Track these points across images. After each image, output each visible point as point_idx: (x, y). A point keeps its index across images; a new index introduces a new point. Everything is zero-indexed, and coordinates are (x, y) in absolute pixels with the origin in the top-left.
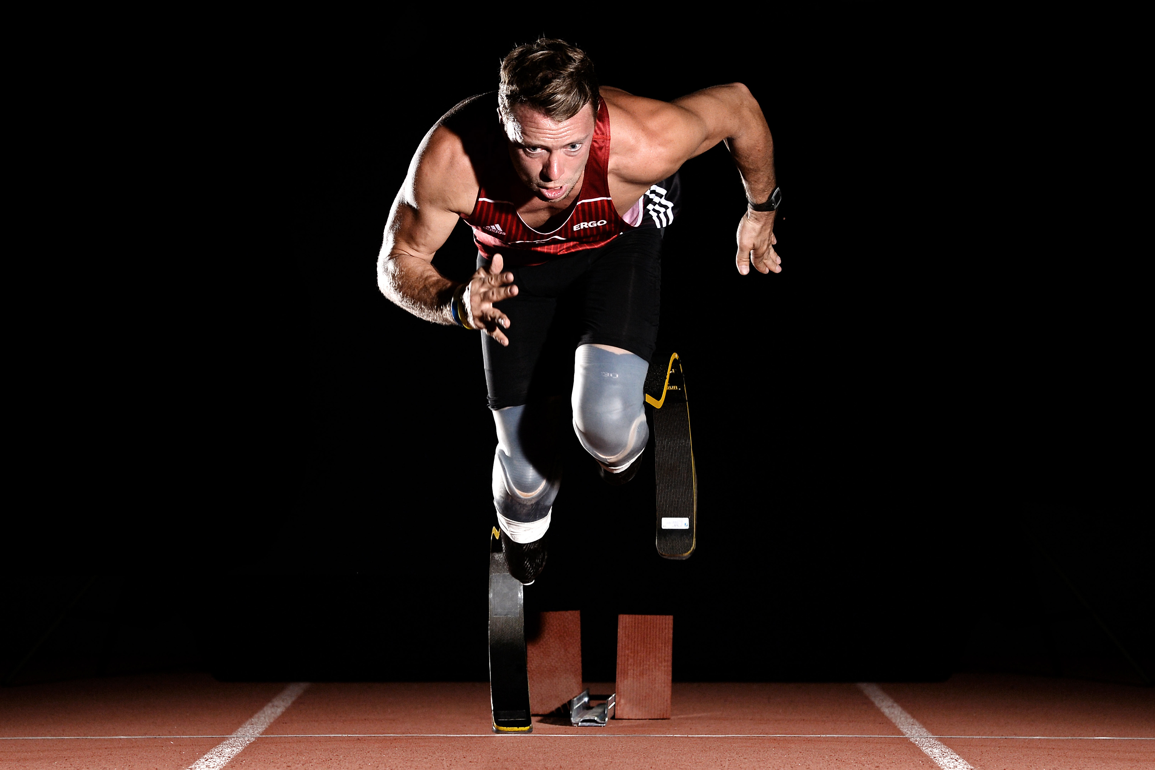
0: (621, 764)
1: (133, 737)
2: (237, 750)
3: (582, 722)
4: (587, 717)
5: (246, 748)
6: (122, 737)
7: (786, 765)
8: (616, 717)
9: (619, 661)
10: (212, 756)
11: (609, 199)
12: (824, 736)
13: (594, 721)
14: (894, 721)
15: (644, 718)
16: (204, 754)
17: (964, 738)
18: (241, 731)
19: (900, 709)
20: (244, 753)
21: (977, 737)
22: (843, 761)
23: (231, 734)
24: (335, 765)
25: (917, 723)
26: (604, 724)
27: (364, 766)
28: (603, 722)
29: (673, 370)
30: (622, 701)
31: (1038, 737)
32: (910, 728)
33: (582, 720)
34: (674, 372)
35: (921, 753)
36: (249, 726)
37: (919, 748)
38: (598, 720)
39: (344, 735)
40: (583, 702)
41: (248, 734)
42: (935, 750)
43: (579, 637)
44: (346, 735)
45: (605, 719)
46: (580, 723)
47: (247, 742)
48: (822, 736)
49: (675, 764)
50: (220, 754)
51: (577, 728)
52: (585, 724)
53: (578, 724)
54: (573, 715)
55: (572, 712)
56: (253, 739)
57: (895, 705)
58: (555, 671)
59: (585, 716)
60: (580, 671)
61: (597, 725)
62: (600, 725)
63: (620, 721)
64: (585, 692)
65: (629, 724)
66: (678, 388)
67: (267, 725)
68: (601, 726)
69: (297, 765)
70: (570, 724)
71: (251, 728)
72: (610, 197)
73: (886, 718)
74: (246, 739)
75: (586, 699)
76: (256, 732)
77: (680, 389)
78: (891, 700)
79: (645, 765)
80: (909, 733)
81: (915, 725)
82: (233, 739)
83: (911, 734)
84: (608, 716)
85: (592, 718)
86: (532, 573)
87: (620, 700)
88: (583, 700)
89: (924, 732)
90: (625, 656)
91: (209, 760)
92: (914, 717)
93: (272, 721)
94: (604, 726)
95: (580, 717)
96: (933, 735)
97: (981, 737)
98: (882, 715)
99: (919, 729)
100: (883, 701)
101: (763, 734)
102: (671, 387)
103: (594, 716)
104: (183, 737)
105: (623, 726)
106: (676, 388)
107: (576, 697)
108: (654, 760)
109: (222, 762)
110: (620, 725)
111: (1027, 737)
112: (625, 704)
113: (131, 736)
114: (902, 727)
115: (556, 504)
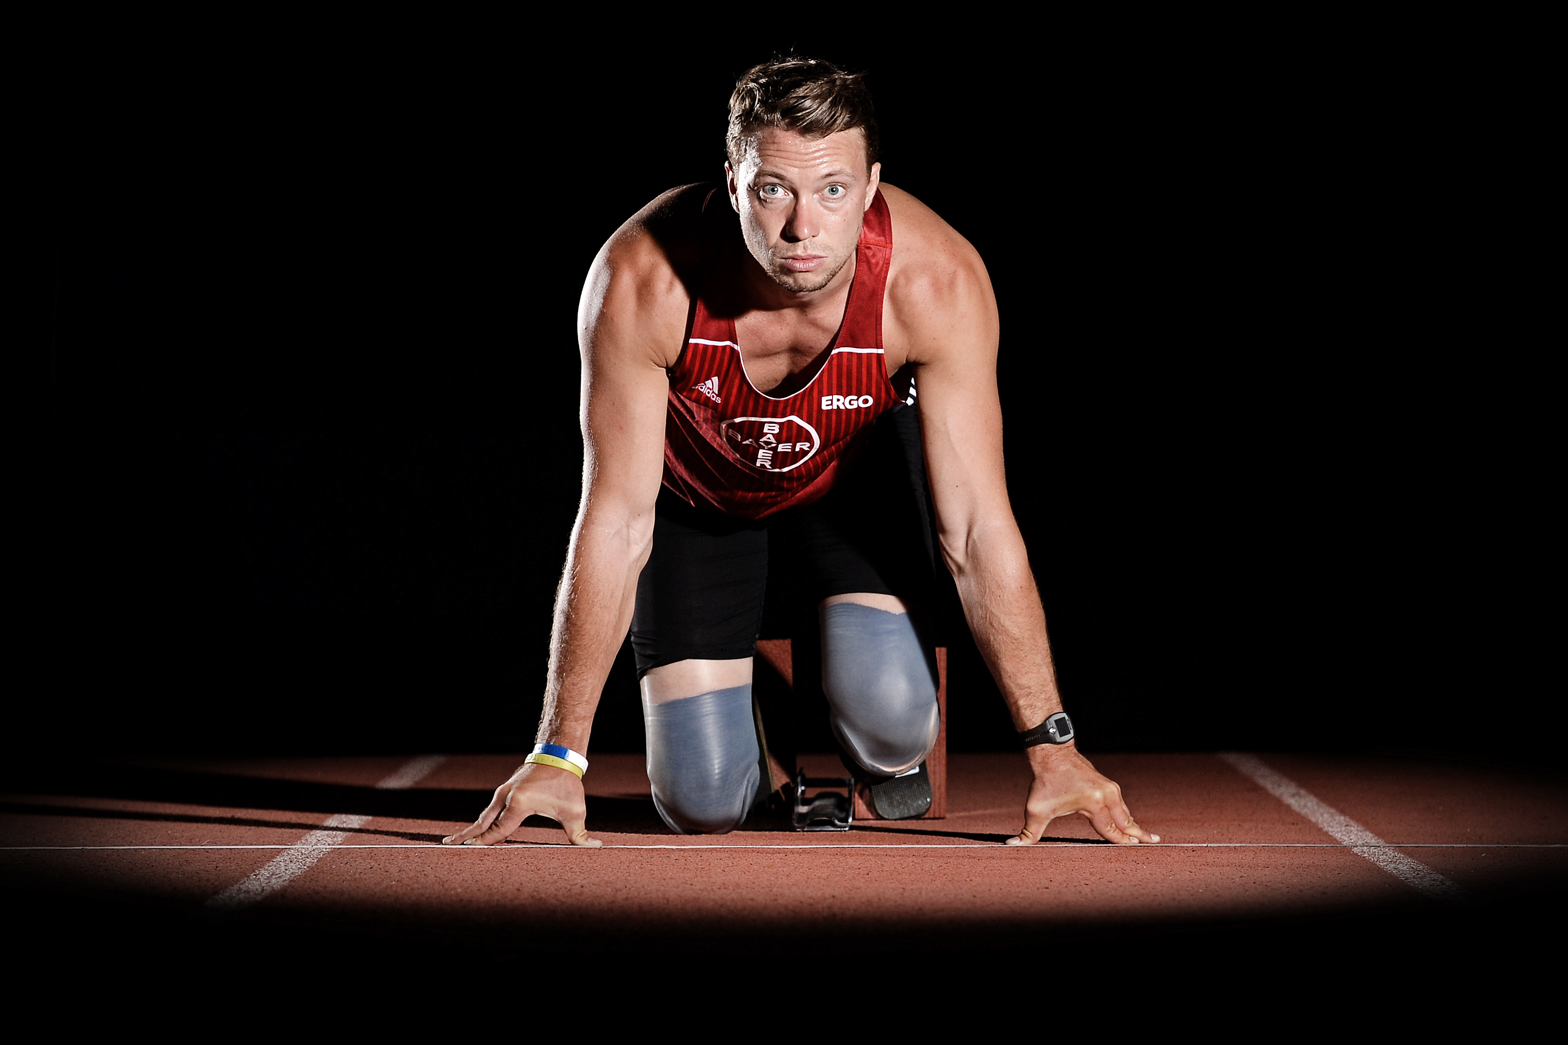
11: (880, 351)
14: (1313, 820)
17: (1439, 847)
32: (1344, 831)
57: (1302, 792)
62: (839, 829)
72: (882, 348)
73: (1297, 813)
78: (1293, 784)
83: (1350, 841)
92: (1343, 812)
98: (1288, 809)
99: (1360, 834)
100: (1279, 786)
114: (1330, 829)
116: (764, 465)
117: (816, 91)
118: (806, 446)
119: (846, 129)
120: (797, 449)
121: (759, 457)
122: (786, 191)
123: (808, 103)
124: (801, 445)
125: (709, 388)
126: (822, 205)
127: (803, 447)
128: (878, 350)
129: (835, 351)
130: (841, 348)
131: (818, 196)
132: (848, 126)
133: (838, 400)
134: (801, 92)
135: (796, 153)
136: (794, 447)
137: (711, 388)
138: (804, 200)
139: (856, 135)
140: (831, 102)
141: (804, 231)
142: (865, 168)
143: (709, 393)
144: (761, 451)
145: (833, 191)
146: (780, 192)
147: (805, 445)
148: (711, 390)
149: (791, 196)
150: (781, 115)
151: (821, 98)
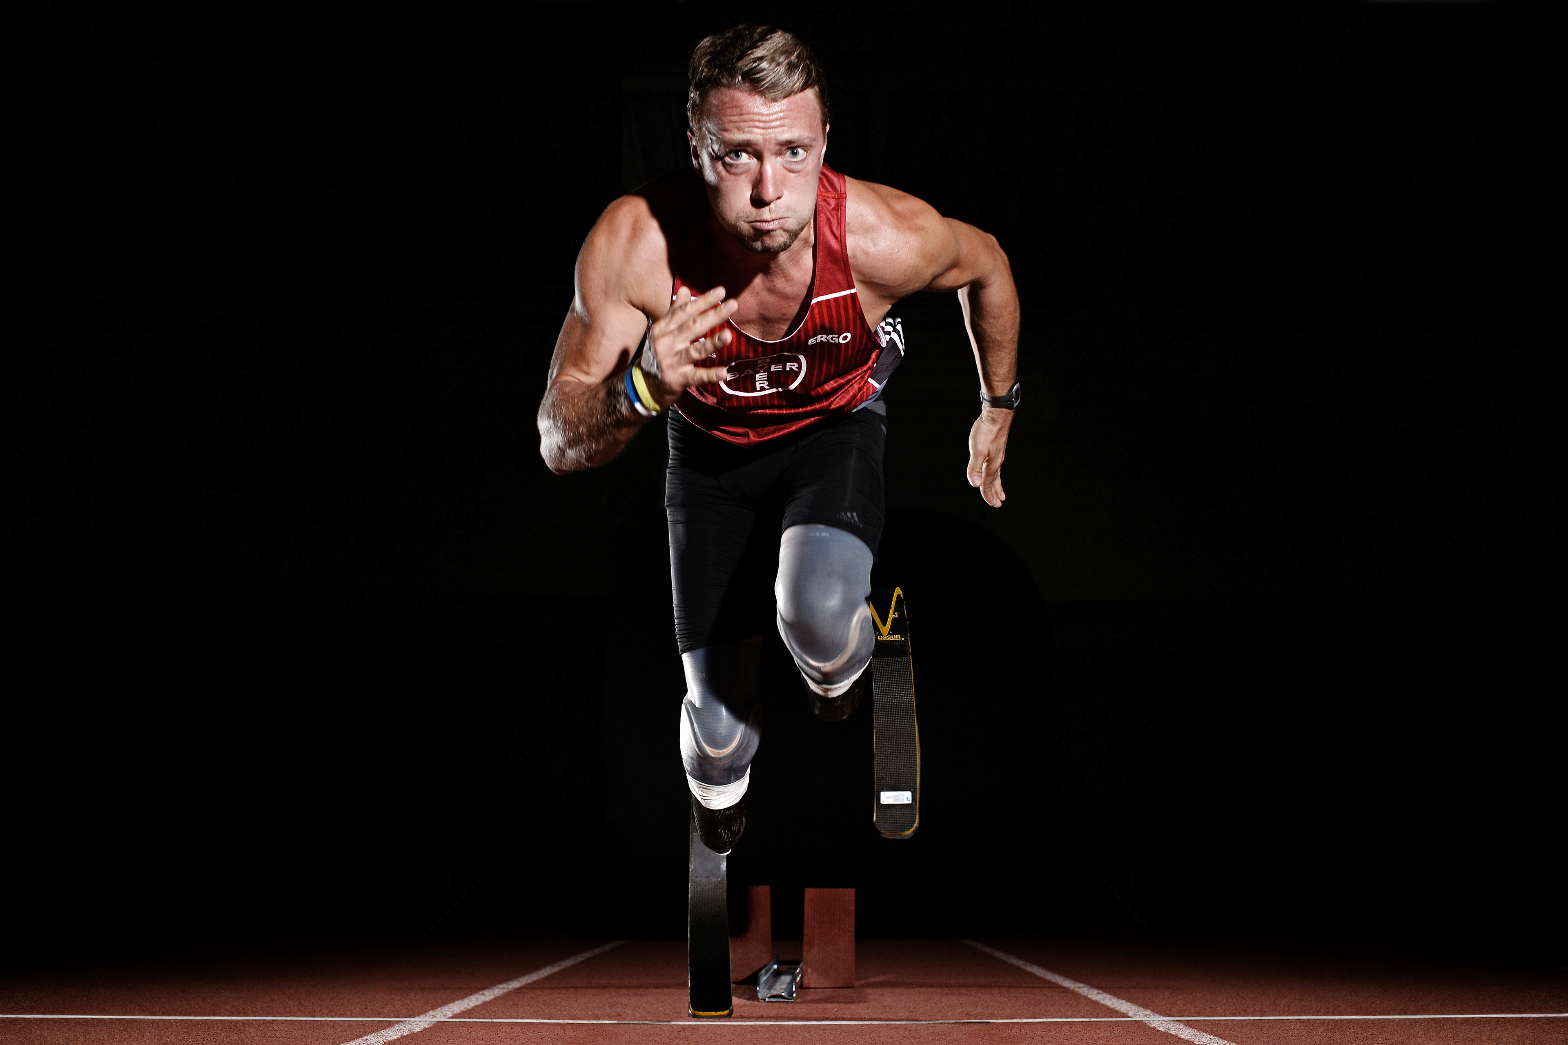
3: (769, 998)
4: (774, 993)
8: (803, 986)
11: (853, 291)
13: (781, 997)
15: (830, 987)
28: (791, 998)
29: (896, 613)
30: (809, 970)
33: (769, 995)
34: (897, 616)
38: (786, 995)
43: (770, 909)
51: (763, 1004)
52: (772, 1000)
54: (760, 989)
55: (759, 985)
62: (787, 1000)
63: (808, 993)
66: (901, 638)
68: (789, 1002)
70: (758, 1000)
75: (775, 968)
77: (903, 639)
84: (796, 988)
85: (779, 994)
86: (727, 843)
88: (770, 970)
90: (811, 928)
94: (791, 1001)
95: (766, 991)
102: (894, 637)
103: (781, 992)
106: (898, 638)
107: (764, 966)
110: (808, 997)
112: (812, 972)
115: (755, 762)
116: (763, 387)
118: (795, 367)
119: (802, 91)
120: (788, 369)
121: (757, 380)
122: (751, 156)
123: (764, 65)
124: (790, 365)
126: (785, 168)
127: (792, 367)
128: (851, 290)
129: (814, 301)
130: (819, 297)
131: (780, 159)
132: (804, 87)
134: (759, 52)
135: (755, 113)
136: (784, 367)
138: (767, 163)
139: (811, 97)
141: (770, 197)
142: (820, 130)
144: (758, 376)
145: (794, 154)
146: (745, 157)
147: (794, 365)
149: (755, 160)
150: (741, 78)
151: (776, 60)
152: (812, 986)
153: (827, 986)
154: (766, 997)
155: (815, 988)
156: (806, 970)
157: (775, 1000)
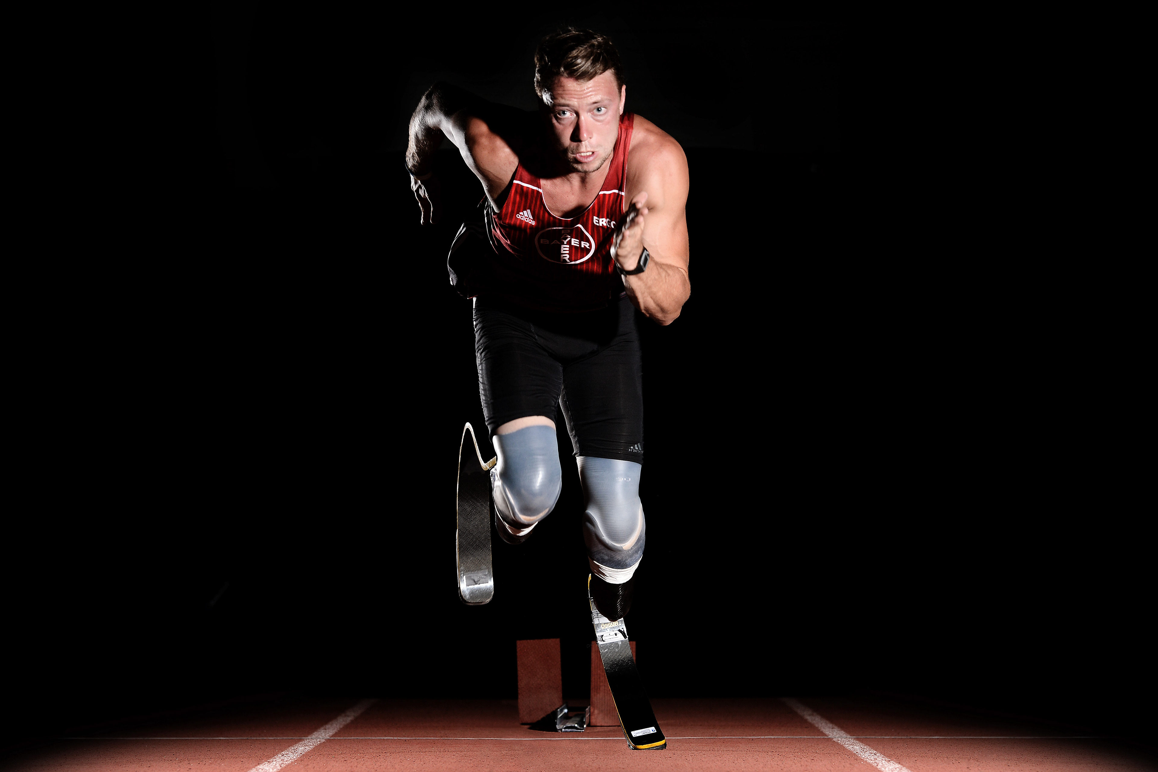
0: (606, 760)
1: (230, 738)
2: (308, 749)
3: (565, 728)
4: (569, 725)
5: (316, 747)
6: (222, 738)
7: (739, 759)
8: (591, 725)
9: (593, 679)
10: (288, 752)
12: (763, 737)
13: (575, 727)
15: (613, 725)
16: (282, 751)
18: (316, 734)
19: (819, 717)
20: (313, 750)
21: (887, 737)
22: (783, 755)
23: (307, 737)
24: (382, 759)
25: (836, 727)
26: (582, 729)
27: (404, 761)
30: (596, 712)
31: (936, 737)
32: (831, 731)
33: (565, 727)
35: (845, 749)
36: (323, 731)
37: (842, 746)
38: (578, 727)
39: (395, 738)
40: (563, 713)
41: (320, 737)
42: (855, 747)
43: (560, 660)
44: (397, 738)
45: (584, 726)
46: (563, 730)
47: (319, 743)
48: (761, 737)
49: (649, 759)
50: (295, 751)
51: (561, 733)
52: (567, 730)
53: (562, 730)
54: (558, 723)
55: (557, 720)
56: (324, 741)
57: (815, 714)
58: (540, 688)
59: (567, 724)
60: (560, 688)
61: (577, 731)
62: (579, 731)
63: (595, 727)
64: (564, 705)
65: (603, 730)
67: (337, 730)
68: (580, 732)
69: (352, 760)
70: (556, 730)
71: (324, 732)
73: (810, 723)
74: (318, 740)
75: (566, 711)
76: (327, 735)
79: (624, 760)
80: (831, 734)
81: (835, 728)
82: (308, 740)
83: (833, 735)
84: (586, 723)
85: (573, 725)
87: (594, 711)
88: (563, 711)
89: (842, 733)
90: (597, 675)
91: (285, 755)
92: (832, 722)
93: (341, 727)
94: (582, 732)
95: (562, 725)
96: (851, 736)
97: (890, 737)
98: (806, 721)
99: (839, 732)
101: (713, 736)
103: (574, 723)
104: (270, 738)
105: (598, 732)
107: (558, 708)
108: (631, 756)
109: (295, 757)
110: (596, 731)
111: (928, 737)
112: (599, 714)
113: (228, 737)
114: (824, 730)
117: (583, 53)
118: (587, 245)
119: (603, 72)
120: (582, 246)
122: (572, 113)
123: (579, 61)
124: (584, 243)
125: (526, 217)
126: (594, 119)
129: (601, 193)
131: (590, 114)
132: (604, 71)
133: (603, 221)
135: (575, 91)
136: (580, 244)
137: (528, 217)
138: (582, 118)
139: (609, 75)
140: (593, 60)
141: (584, 135)
142: (618, 92)
143: (527, 220)
145: (598, 110)
146: (568, 114)
148: (528, 218)
149: (575, 115)
150: (564, 69)
151: (586, 57)
152: (598, 725)
153: (611, 725)
154: (562, 728)
155: (601, 726)
156: (594, 712)
157: (570, 730)
